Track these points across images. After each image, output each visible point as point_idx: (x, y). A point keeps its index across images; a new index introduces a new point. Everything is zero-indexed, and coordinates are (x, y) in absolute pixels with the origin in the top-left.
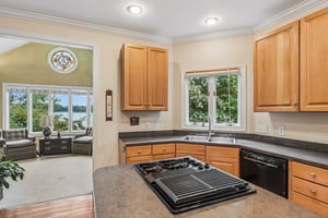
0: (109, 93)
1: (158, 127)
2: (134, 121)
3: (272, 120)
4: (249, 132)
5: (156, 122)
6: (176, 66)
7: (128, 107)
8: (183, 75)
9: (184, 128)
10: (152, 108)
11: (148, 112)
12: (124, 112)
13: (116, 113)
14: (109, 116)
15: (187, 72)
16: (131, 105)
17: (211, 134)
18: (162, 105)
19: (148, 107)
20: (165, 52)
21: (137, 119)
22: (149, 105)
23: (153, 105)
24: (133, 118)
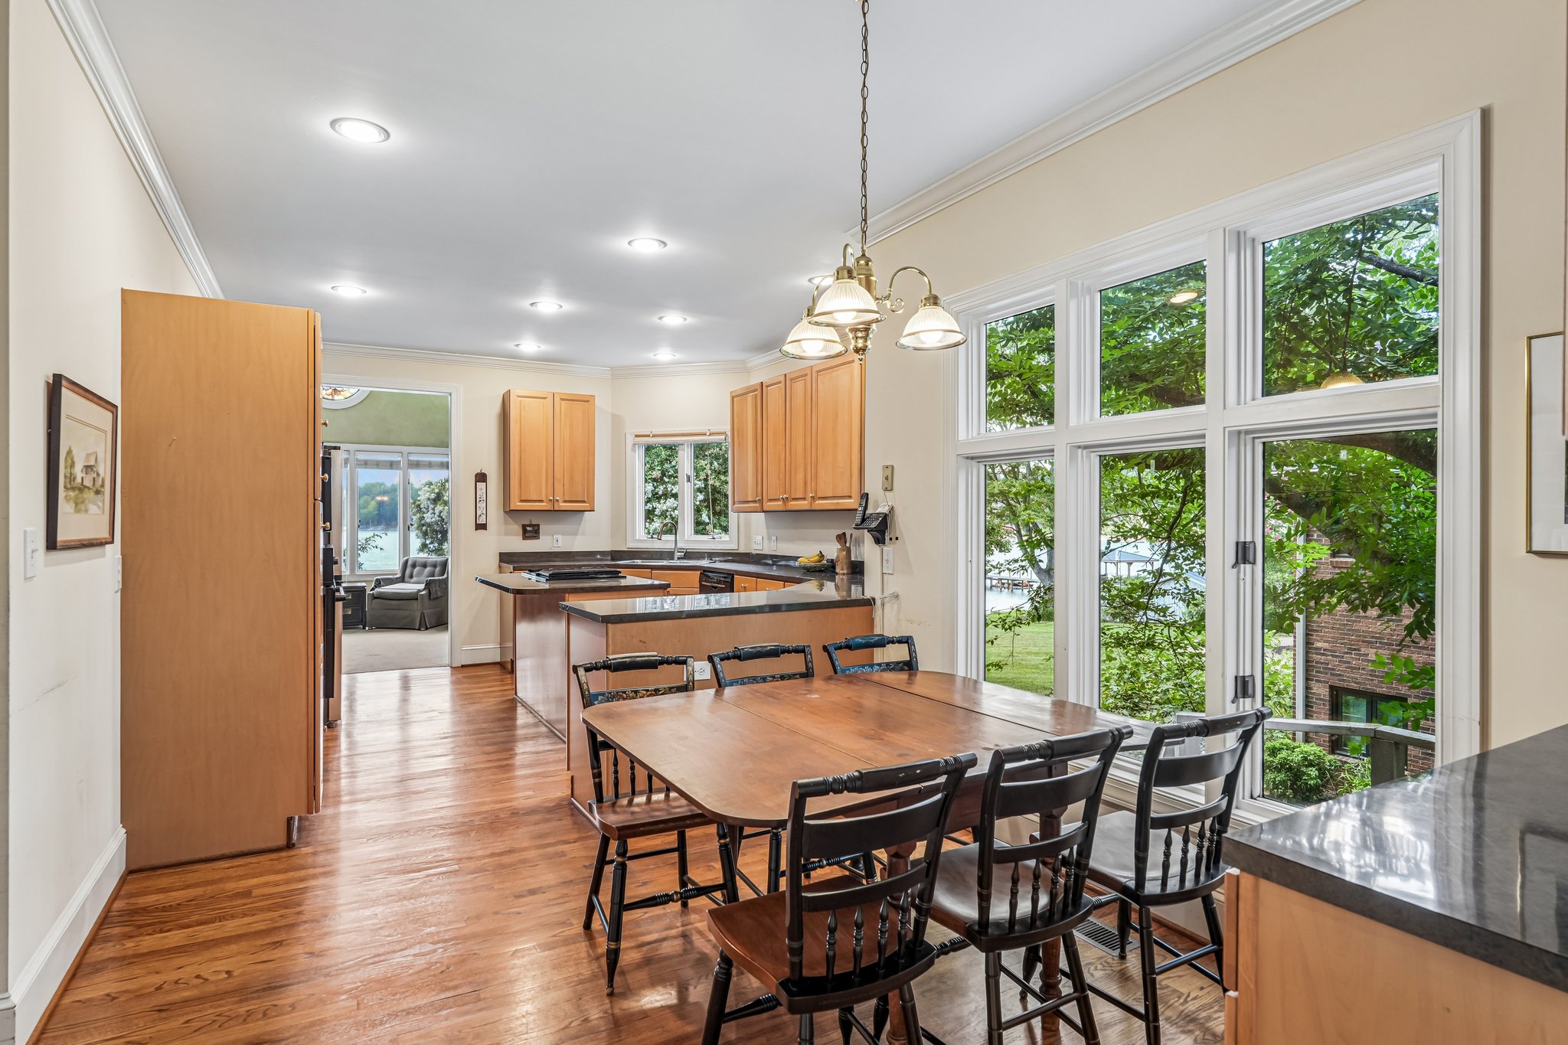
0: (481, 477)
1: (578, 544)
2: (531, 532)
3: (768, 527)
4: (742, 550)
5: (575, 534)
6: (617, 421)
7: (516, 504)
8: (630, 440)
9: (631, 545)
10: (563, 506)
11: (555, 514)
12: (511, 513)
13: (494, 515)
14: (482, 521)
15: (637, 436)
16: (522, 501)
17: (677, 555)
18: (584, 502)
19: (556, 503)
20: (588, 401)
21: (536, 528)
22: (557, 500)
23: (565, 501)
24: (528, 526)
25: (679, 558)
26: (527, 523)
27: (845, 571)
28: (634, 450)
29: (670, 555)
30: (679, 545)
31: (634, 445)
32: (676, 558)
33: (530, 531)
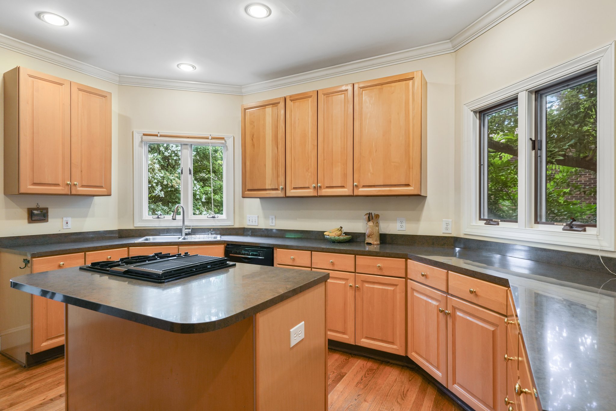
3: (263, 209)
4: (237, 226)
5: (85, 216)
10: (81, 190)
15: (144, 135)
16: (35, 184)
17: (185, 231)
18: (101, 187)
19: (73, 188)
20: (105, 97)
21: (44, 211)
22: (75, 185)
23: (83, 186)
24: (37, 209)
25: (186, 234)
26: (34, 206)
27: (378, 242)
28: (140, 146)
29: (178, 231)
30: (186, 223)
31: (142, 141)
32: (184, 234)
33: (37, 215)
